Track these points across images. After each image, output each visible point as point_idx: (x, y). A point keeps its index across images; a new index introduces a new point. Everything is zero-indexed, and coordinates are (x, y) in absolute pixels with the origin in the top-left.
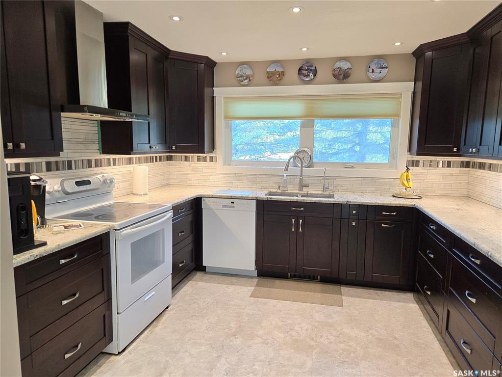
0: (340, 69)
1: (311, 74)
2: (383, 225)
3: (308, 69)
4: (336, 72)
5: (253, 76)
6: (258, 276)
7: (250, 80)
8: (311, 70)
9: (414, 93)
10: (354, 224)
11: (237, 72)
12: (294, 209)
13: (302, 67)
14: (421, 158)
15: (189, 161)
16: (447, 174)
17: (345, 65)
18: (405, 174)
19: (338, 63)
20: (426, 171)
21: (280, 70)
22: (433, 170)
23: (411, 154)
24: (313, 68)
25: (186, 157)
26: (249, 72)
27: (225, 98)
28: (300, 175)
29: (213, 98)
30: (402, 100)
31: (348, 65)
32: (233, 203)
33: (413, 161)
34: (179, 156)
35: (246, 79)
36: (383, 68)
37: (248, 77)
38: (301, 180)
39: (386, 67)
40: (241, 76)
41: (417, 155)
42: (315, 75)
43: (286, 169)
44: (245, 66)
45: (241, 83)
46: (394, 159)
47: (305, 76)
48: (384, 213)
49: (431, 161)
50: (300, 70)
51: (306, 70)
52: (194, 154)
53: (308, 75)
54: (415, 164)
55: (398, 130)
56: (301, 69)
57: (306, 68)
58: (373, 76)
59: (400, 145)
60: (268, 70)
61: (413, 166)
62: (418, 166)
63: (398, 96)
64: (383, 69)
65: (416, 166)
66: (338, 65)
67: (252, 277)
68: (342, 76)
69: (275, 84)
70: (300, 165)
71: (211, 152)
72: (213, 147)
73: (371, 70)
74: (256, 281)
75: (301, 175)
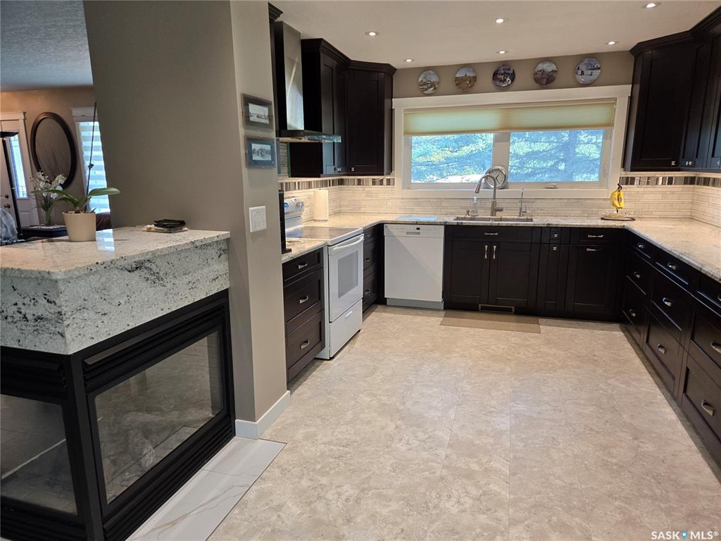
0: (543, 71)
1: (508, 79)
2: (588, 250)
3: (505, 73)
4: (537, 76)
5: (438, 83)
6: (446, 308)
7: (435, 88)
8: (508, 74)
9: (631, 98)
10: (555, 248)
11: (420, 80)
12: (487, 234)
13: (498, 70)
14: (637, 175)
15: (363, 185)
16: (668, 193)
17: (549, 67)
18: (617, 193)
19: (540, 65)
20: (642, 189)
21: (471, 74)
22: (650, 189)
23: (625, 171)
24: (511, 72)
25: (359, 180)
26: (434, 79)
27: (405, 110)
28: (492, 197)
29: (392, 111)
30: (617, 107)
31: (553, 67)
32: (418, 229)
33: (627, 178)
34: (351, 179)
35: (431, 87)
36: (594, 69)
37: (433, 85)
38: (494, 203)
39: (599, 69)
40: (425, 84)
41: (631, 171)
42: (512, 81)
43: (477, 192)
44: (431, 72)
45: (425, 92)
46: (605, 177)
47: (501, 81)
48: (589, 236)
49: (649, 178)
50: (495, 74)
51: (502, 74)
52: (369, 177)
53: (505, 80)
54: (630, 181)
55: (611, 142)
56: (497, 74)
57: (503, 72)
58: (582, 79)
59: (613, 159)
60: (457, 76)
61: (627, 184)
62: (633, 184)
63: (611, 102)
64: (595, 71)
65: (631, 184)
66: (541, 67)
67: (439, 310)
68: (545, 81)
69: (465, 92)
70: (493, 187)
71: (389, 174)
72: (391, 169)
73: (580, 72)
74: (443, 313)
75: (494, 198)
